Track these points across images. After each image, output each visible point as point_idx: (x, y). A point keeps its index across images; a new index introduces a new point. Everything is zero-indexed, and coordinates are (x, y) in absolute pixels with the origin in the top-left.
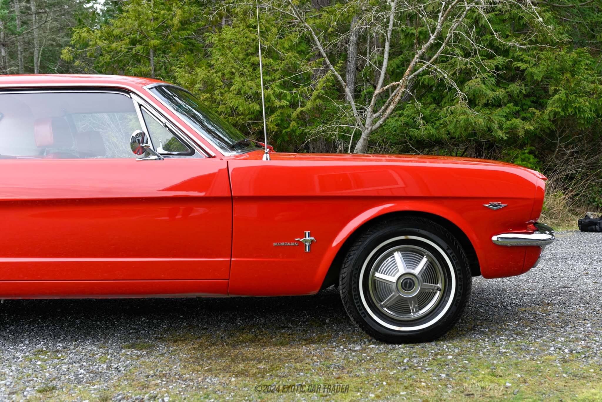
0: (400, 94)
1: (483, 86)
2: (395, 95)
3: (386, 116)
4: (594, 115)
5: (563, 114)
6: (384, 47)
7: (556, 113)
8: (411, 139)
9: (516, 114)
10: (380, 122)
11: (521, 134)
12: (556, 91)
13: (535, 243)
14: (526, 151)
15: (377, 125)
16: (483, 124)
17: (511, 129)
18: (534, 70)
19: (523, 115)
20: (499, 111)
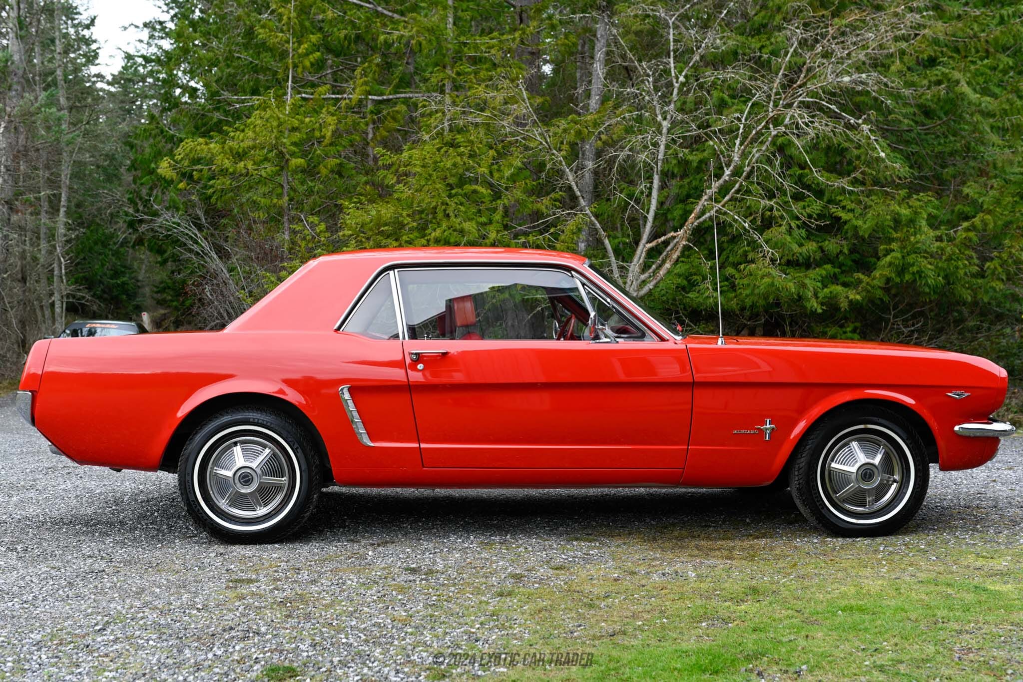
0: (680, 249)
1: (788, 238)
2: (672, 249)
3: (659, 278)
4: (943, 281)
5: (898, 280)
6: (652, 183)
7: (888, 280)
8: (685, 309)
9: (834, 279)
10: (650, 286)
11: (844, 305)
12: (888, 252)
13: (991, 434)
14: (848, 329)
15: (645, 290)
16: (793, 290)
17: (830, 298)
18: (860, 223)
19: (843, 278)
20: (813, 273)
